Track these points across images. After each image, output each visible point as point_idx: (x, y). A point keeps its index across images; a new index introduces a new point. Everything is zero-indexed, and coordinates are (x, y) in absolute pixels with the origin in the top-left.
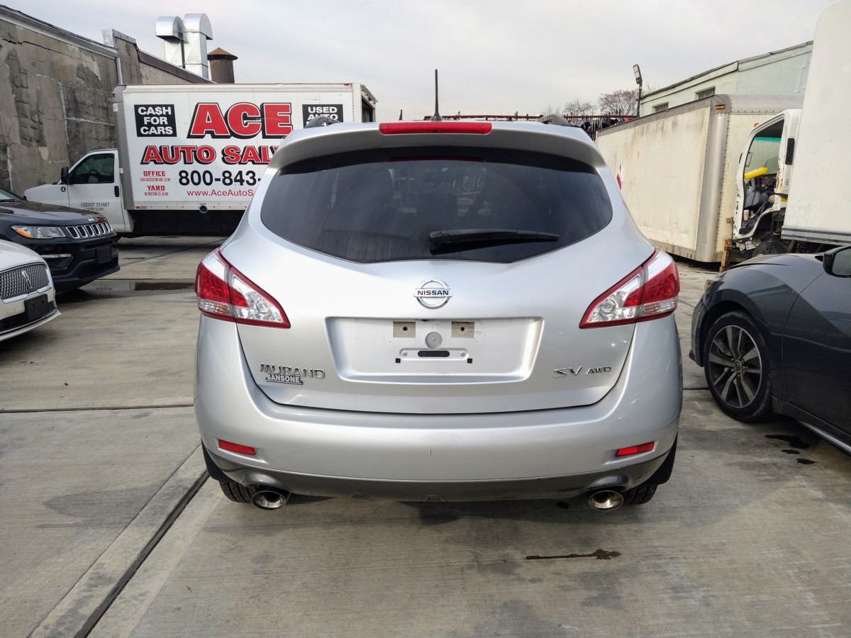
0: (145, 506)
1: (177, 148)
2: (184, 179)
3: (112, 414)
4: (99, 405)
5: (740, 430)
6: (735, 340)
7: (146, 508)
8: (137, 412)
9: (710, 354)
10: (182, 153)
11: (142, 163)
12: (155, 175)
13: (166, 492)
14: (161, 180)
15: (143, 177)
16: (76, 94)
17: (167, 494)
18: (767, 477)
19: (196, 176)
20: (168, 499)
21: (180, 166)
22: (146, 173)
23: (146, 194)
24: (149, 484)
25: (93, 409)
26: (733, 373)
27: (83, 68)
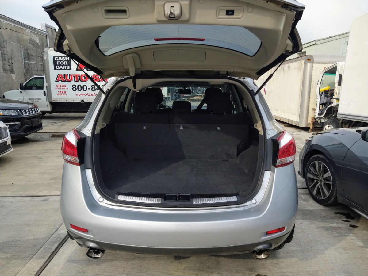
0: (41, 248)
1: (71, 75)
2: (74, 88)
3: (32, 199)
4: (26, 194)
5: (323, 210)
6: (320, 167)
7: (42, 249)
8: (43, 198)
9: (308, 173)
10: (74, 77)
11: (56, 81)
12: (61, 86)
13: (52, 240)
14: (64, 89)
15: (56, 87)
16: (28, 51)
17: (52, 241)
18: (336, 235)
19: (79, 87)
20: (53, 244)
21: (73, 82)
22: (58, 86)
23: (57, 95)
24: (44, 236)
25: (23, 196)
26: (318, 183)
27: (32, 40)
